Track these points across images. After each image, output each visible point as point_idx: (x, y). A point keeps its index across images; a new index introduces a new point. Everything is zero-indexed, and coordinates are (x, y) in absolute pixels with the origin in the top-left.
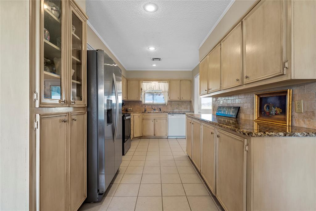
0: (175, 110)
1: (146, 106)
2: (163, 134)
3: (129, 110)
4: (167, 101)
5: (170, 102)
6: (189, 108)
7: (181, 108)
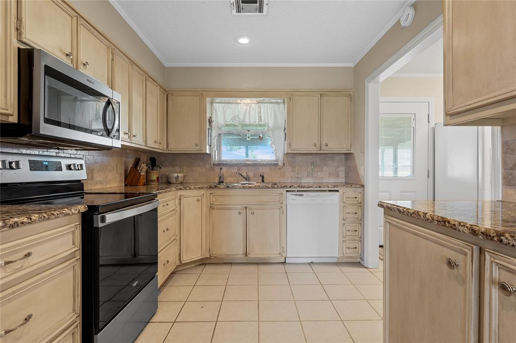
0: (306, 181)
1: (224, 169)
2: (273, 254)
3: (174, 180)
4: (281, 156)
5: (291, 156)
6: (343, 175)
7: (320, 175)
